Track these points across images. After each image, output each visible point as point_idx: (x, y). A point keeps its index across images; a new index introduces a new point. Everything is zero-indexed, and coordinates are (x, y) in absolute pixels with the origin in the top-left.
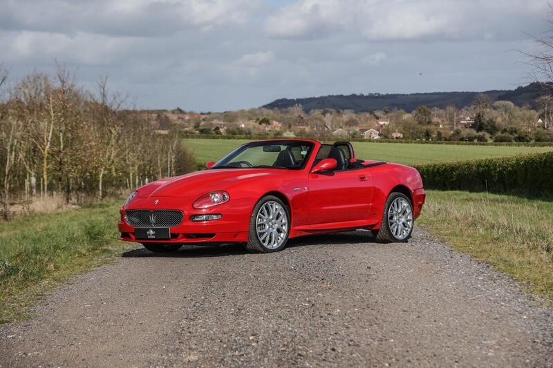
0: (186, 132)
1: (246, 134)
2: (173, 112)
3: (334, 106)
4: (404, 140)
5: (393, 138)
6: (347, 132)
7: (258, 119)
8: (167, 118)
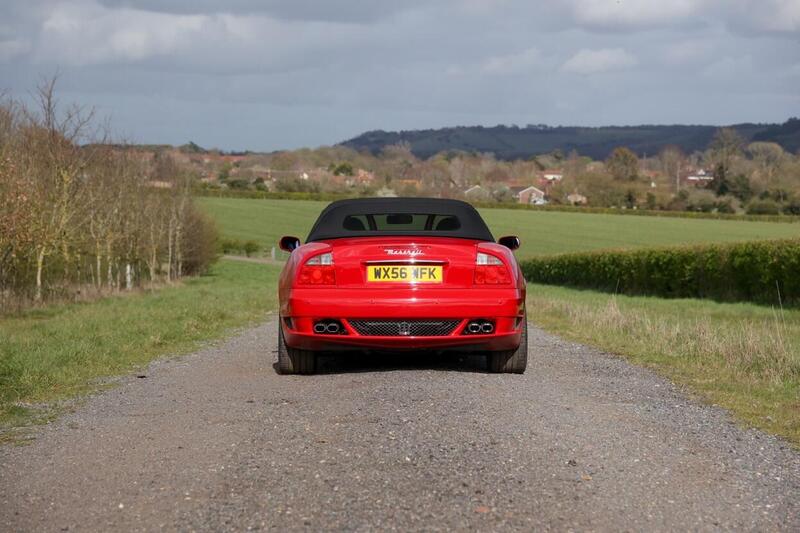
0: (205, 185)
1: (311, 191)
2: (183, 150)
3: (466, 146)
4: (589, 207)
5: (569, 204)
6: (488, 192)
7: (332, 166)
8: (169, 159)
